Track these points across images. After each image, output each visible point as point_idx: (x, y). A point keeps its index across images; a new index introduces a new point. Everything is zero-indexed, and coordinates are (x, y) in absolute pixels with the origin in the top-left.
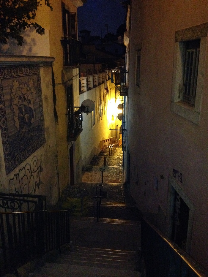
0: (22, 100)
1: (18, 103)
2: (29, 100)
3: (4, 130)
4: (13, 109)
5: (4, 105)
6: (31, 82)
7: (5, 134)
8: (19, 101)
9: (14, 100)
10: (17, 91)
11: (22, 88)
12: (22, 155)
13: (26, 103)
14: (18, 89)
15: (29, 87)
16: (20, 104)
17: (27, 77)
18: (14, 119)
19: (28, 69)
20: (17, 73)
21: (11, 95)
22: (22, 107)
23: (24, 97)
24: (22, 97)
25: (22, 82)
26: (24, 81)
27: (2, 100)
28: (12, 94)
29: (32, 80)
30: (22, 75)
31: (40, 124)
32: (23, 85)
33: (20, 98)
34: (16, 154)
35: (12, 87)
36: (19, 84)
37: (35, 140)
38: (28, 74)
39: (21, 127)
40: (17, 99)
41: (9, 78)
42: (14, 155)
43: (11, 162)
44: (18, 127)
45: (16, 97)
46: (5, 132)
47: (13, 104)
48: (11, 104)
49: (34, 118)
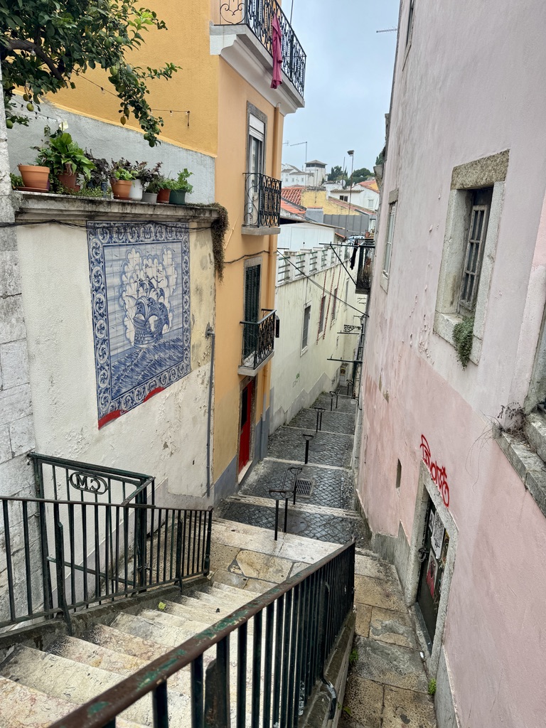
0: (145, 288)
1: (136, 293)
2: (162, 290)
3: (101, 341)
4: (125, 304)
5: (105, 296)
6: (167, 259)
7: (102, 350)
8: (138, 291)
9: (128, 287)
10: (135, 271)
11: (147, 266)
12: (136, 393)
13: (153, 295)
14: (137, 267)
15: (163, 265)
16: (140, 296)
17: (160, 246)
18: (125, 323)
19: (164, 230)
20: (138, 237)
21: (121, 278)
22: (145, 301)
23: (150, 283)
24: (147, 283)
25: (147, 254)
26: (153, 253)
27: (102, 286)
28: (124, 276)
29: (169, 252)
30: (148, 241)
31: (181, 338)
32: (150, 260)
33: (142, 285)
34: (124, 390)
35: (126, 262)
36: (142, 257)
37: (168, 367)
38: (162, 239)
39: (137, 341)
40: (135, 286)
41: (120, 245)
42: (118, 391)
43: (112, 404)
44: (132, 339)
45: (132, 281)
46: (104, 346)
47: (124, 294)
48: (121, 296)
49: (168, 323)
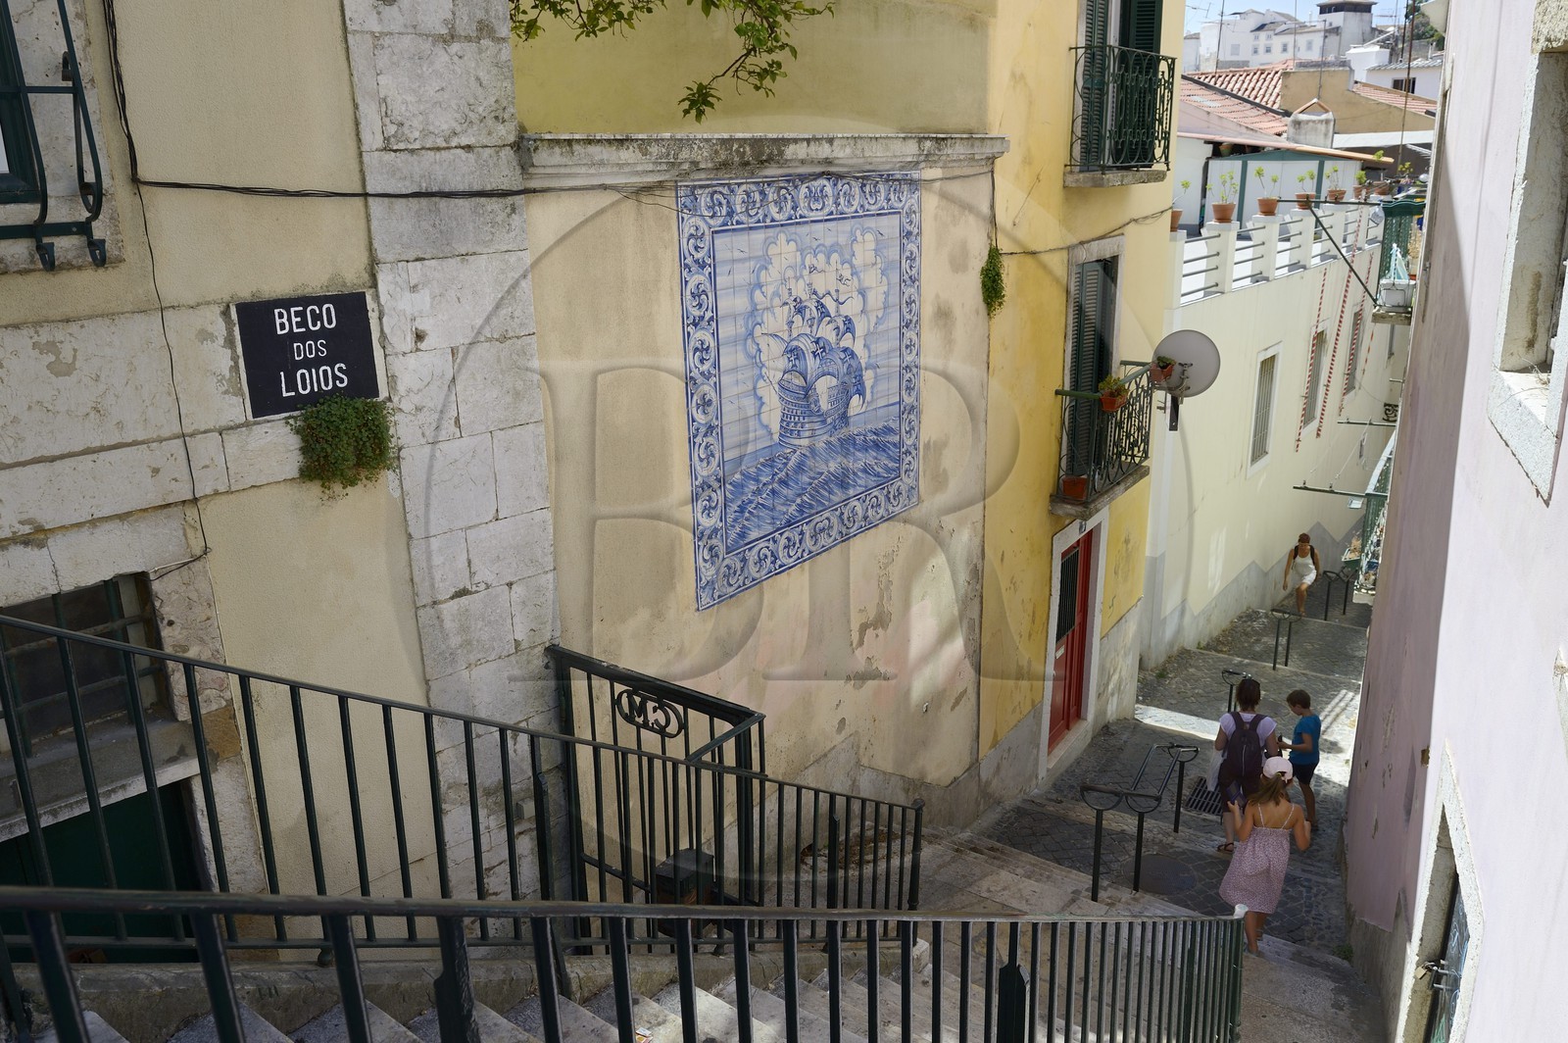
0: (808, 316)
1: (786, 327)
2: (848, 321)
3: (703, 430)
4: (760, 351)
5: (715, 334)
6: (864, 251)
7: (707, 447)
8: (790, 323)
9: (767, 317)
10: (784, 281)
11: (813, 269)
12: (783, 541)
13: (827, 332)
14: (790, 273)
15: (852, 266)
16: (795, 335)
17: (846, 226)
18: (760, 393)
19: (856, 190)
20: (794, 208)
21: (752, 298)
22: (806, 345)
23: (820, 306)
24: (812, 305)
25: (815, 244)
26: (829, 242)
27: (709, 314)
28: (758, 292)
29: (869, 237)
30: (818, 215)
31: (894, 425)
32: (821, 257)
33: (800, 310)
34: (754, 535)
35: (765, 262)
36: (801, 250)
37: (860, 490)
38: (853, 209)
39: (786, 431)
40: (783, 313)
41: (751, 228)
42: (742, 535)
43: (726, 562)
44: (776, 427)
45: (777, 301)
46: (710, 439)
47: (758, 331)
48: (751, 334)
49: (861, 393)
